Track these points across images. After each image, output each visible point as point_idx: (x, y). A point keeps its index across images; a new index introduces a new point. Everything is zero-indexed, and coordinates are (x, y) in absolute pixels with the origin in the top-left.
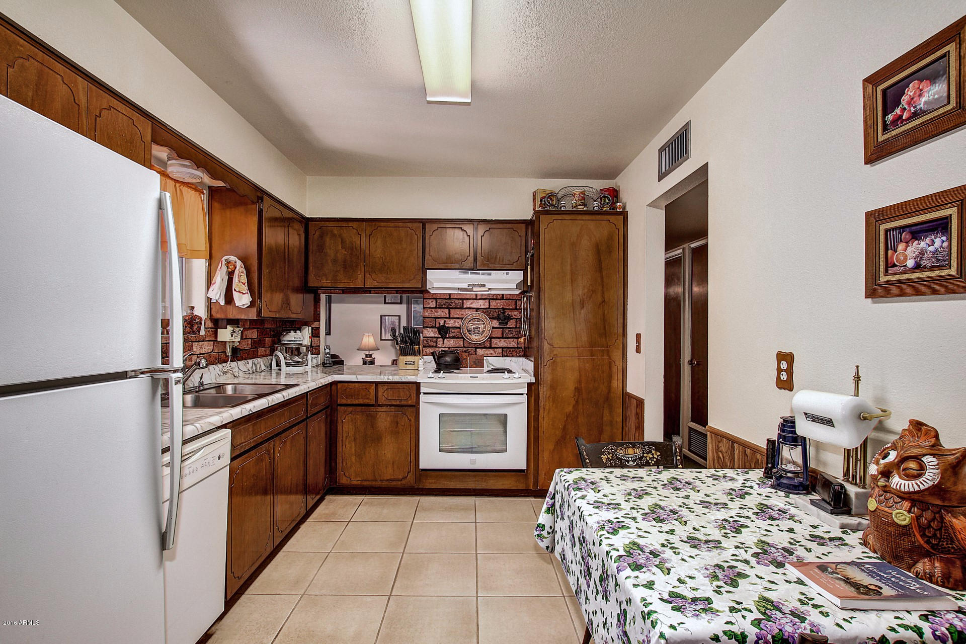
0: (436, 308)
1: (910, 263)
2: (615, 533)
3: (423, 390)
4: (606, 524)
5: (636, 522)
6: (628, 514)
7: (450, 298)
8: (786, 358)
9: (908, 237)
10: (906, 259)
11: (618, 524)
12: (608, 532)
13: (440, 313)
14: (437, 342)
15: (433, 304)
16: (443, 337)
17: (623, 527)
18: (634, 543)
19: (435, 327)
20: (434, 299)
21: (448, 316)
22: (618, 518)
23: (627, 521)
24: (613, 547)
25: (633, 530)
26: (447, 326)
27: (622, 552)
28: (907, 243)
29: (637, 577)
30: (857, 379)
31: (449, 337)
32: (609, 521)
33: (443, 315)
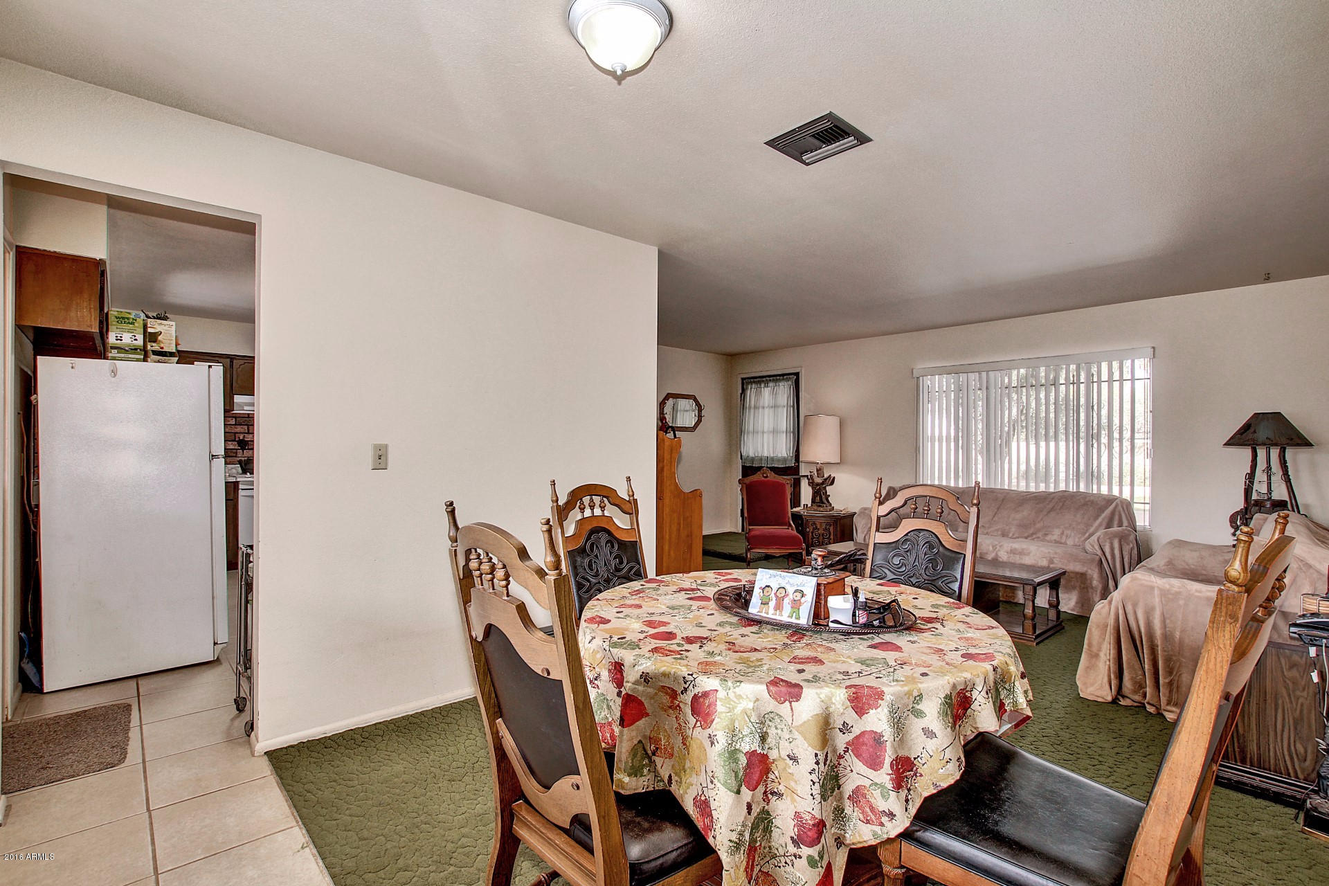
0: (236, 425)
3: (241, 486)
7: (249, 417)
13: (239, 429)
14: (236, 453)
15: (233, 422)
16: (243, 449)
19: (235, 441)
20: (233, 417)
21: (247, 431)
26: (246, 439)
31: (248, 449)
33: (242, 430)
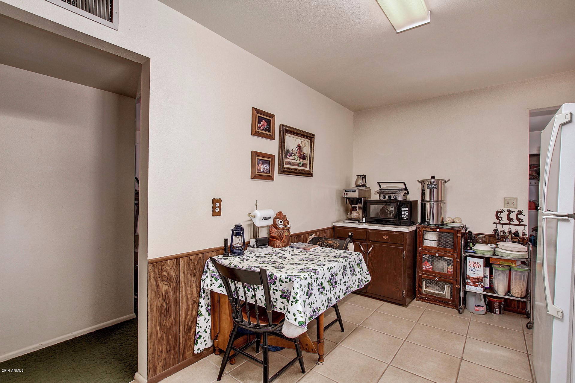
1: (262, 170)
2: (324, 288)
4: (320, 291)
5: (319, 278)
6: (315, 280)
8: (216, 202)
9: (262, 163)
10: (261, 169)
11: (320, 286)
12: (324, 290)
17: (322, 284)
18: (328, 282)
22: (317, 286)
23: (318, 282)
24: (330, 289)
25: (323, 280)
27: (332, 286)
28: (261, 164)
29: (339, 283)
30: (256, 205)
32: (319, 290)
